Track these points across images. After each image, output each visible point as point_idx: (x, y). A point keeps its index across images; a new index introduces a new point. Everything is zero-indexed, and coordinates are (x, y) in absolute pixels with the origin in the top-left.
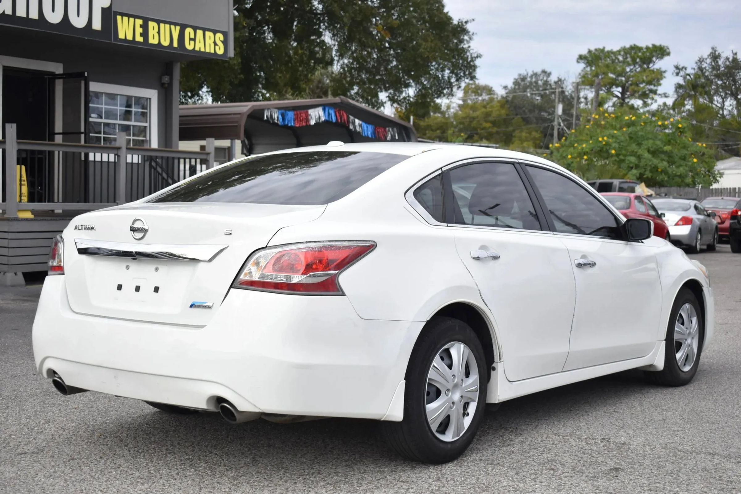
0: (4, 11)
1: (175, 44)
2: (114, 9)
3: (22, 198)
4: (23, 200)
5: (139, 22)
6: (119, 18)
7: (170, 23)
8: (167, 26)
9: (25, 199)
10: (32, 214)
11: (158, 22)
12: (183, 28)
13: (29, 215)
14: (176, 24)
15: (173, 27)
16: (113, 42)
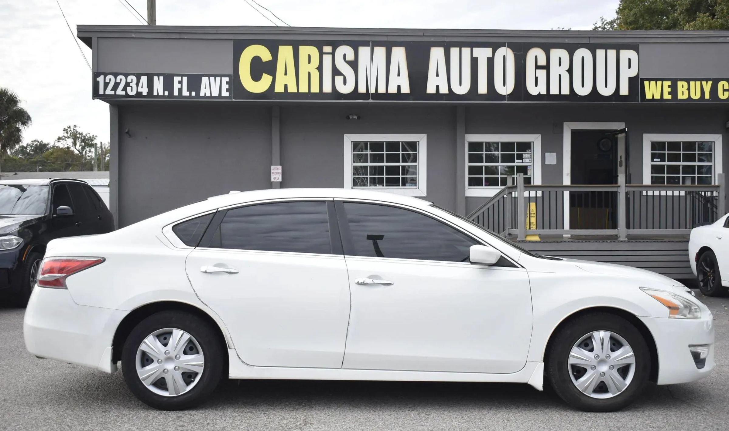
0: (540, 93)
1: (707, 96)
2: (641, 77)
3: (531, 226)
4: (532, 227)
5: (667, 84)
6: (646, 83)
7: (701, 80)
8: (698, 83)
9: (533, 226)
10: (540, 238)
11: (688, 81)
12: (715, 82)
13: (537, 238)
14: (707, 80)
15: (704, 83)
16: (640, 102)
